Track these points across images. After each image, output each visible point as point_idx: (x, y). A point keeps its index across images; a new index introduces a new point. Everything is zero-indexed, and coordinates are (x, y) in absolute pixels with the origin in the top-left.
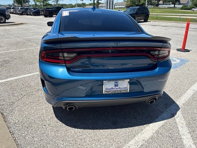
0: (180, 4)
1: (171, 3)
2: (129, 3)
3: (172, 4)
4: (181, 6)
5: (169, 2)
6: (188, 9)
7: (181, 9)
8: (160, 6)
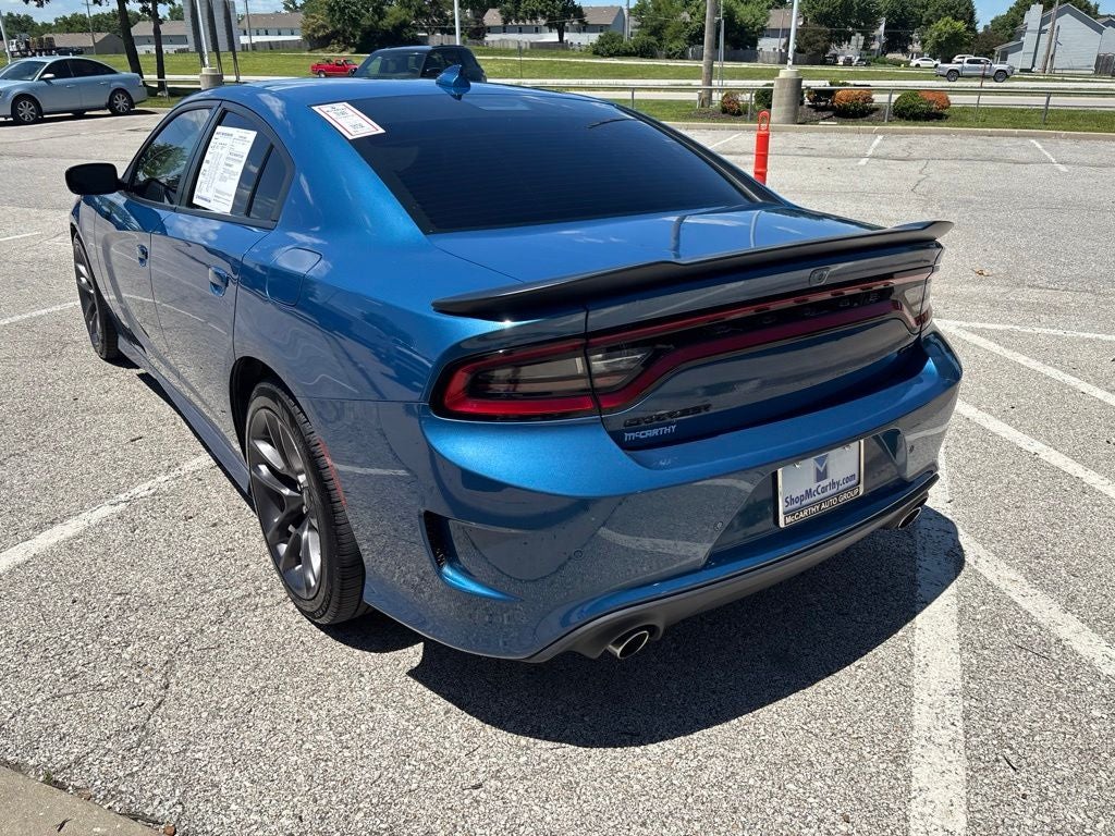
0: (585, 27)
1: (542, 22)
2: (321, 18)
3: (550, 26)
4: (594, 38)
5: (534, 16)
6: (628, 54)
7: (596, 53)
8: (490, 37)
